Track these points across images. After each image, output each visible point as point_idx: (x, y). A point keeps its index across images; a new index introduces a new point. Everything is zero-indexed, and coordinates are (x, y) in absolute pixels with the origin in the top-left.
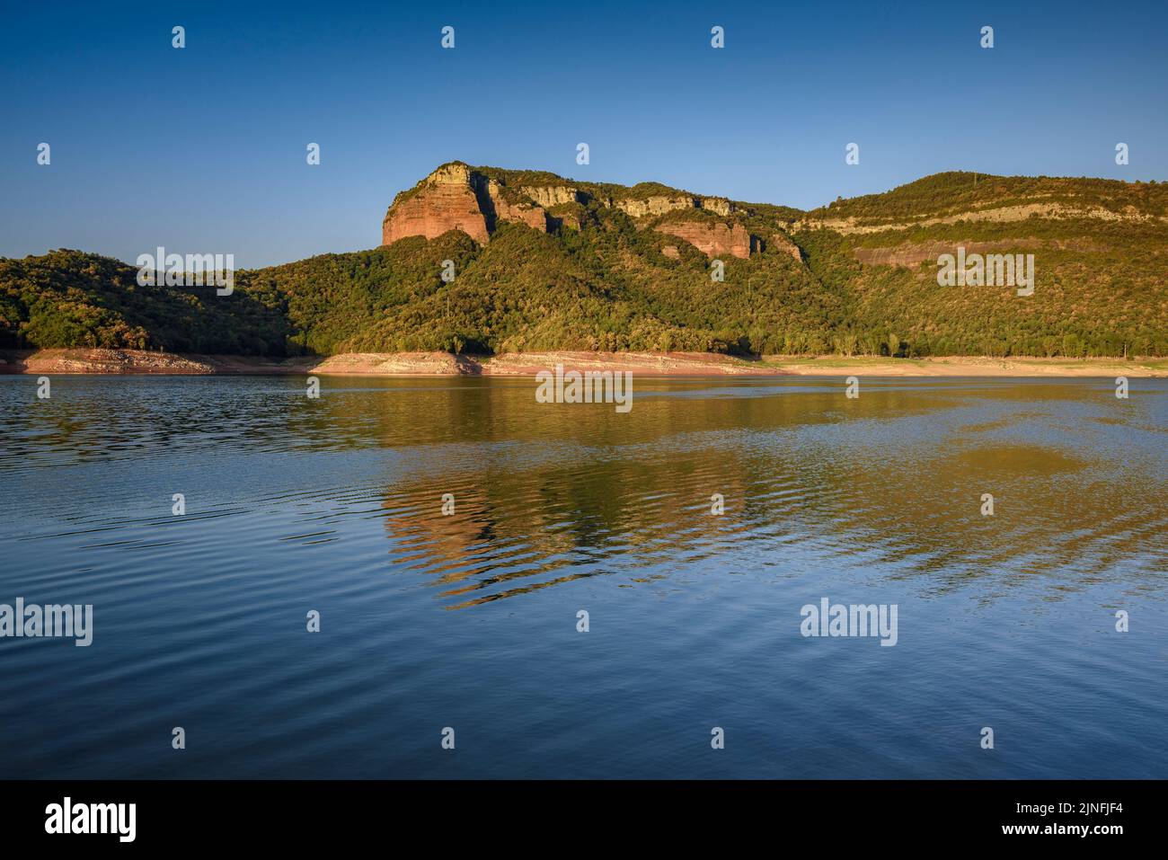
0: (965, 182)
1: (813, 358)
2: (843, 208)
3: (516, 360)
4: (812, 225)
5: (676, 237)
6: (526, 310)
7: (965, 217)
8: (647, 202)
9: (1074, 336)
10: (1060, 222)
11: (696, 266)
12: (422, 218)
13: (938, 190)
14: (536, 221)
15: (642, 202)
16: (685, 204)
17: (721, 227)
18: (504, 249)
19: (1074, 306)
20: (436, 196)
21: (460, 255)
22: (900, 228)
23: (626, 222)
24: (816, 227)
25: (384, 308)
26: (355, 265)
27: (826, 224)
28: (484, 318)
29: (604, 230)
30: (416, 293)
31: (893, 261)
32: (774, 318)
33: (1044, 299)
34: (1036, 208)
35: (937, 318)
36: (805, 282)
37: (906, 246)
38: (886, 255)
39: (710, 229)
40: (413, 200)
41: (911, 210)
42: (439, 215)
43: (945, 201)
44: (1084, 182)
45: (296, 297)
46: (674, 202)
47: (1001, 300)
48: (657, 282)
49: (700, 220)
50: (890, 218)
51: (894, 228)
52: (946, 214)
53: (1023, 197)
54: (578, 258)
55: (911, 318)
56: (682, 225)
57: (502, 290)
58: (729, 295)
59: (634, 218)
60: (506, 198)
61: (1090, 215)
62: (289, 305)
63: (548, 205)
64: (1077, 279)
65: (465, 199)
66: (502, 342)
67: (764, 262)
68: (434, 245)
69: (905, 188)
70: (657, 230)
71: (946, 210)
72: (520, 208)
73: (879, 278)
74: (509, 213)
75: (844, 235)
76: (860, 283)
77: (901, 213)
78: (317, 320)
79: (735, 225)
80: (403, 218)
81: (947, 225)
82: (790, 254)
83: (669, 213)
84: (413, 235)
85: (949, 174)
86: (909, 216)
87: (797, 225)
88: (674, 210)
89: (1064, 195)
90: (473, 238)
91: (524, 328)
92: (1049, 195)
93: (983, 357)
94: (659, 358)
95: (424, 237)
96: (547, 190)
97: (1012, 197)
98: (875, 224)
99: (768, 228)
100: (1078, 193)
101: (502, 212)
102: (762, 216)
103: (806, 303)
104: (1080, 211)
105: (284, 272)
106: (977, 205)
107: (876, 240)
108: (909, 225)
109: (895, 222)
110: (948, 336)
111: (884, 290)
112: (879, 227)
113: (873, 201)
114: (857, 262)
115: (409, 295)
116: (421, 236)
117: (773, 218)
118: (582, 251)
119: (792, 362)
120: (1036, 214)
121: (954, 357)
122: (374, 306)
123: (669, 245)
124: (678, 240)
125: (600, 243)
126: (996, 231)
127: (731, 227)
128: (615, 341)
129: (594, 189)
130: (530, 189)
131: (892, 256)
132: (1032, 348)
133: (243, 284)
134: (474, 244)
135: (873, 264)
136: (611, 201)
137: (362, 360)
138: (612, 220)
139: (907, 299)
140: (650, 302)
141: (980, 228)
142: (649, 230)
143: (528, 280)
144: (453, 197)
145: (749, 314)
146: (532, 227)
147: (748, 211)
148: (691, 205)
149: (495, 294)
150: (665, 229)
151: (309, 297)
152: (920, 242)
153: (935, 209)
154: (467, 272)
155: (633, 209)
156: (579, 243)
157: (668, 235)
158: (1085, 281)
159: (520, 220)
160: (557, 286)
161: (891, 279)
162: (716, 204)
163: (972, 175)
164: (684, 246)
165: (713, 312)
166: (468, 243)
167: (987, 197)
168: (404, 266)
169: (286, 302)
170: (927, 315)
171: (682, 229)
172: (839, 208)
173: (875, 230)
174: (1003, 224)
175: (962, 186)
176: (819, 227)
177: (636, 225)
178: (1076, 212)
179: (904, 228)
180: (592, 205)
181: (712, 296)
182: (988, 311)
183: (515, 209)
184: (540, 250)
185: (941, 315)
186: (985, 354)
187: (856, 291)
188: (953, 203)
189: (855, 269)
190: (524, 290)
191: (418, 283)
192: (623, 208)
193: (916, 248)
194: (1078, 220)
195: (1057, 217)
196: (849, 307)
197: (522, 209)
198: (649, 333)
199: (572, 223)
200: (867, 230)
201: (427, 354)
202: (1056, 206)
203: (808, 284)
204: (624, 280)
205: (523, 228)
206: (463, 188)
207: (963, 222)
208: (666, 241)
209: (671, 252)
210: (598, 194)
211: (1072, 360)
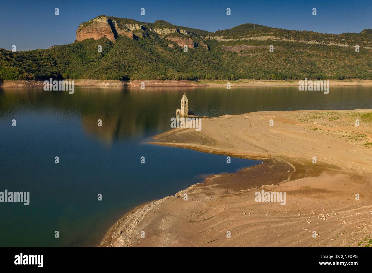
0: (252, 27)
1: (213, 81)
2: (219, 33)
3: (138, 82)
4: (211, 38)
5: (172, 41)
6: (135, 66)
7: (251, 38)
8: (163, 30)
9: (274, 74)
10: (275, 42)
11: (178, 51)
12: (92, 33)
13: (245, 29)
14: (130, 35)
15: (161, 30)
16: (174, 31)
17: (185, 39)
18: (121, 44)
19: (276, 66)
20: (97, 26)
21: (107, 46)
22: (235, 40)
23: (157, 36)
24: (212, 38)
25: (87, 63)
26: (74, 49)
27: (215, 38)
28: (124, 69)
29: (151, 39)
30: (96, 58)
31: (233, 50)
32: (202, 68)
33: (269, 64)
34: (269, 37)
35: (243, 68)
36: (209, 56)
37: (236, 46)
38: (231, 48)
39: (182, 39)
40: (89, 27)
41: (238, 35)
42: (99, 32)
43: (247, 33)
44: (281, 30)
45: (58, 59)
46: (171, 30)
47: (259, 63)
48: (169, 56)
49: (179, 36)
50: (232, 37)
51: (233, 40)
52: (247, 37)
53: (266, 34)
54: (144, 48)
55: (237, 68)
56: (174, 38)
57: (126, 60)
58: (189, 61)
59: (159, 34)
60: (120, 27)
61: (282, 40)
62: (57, 62)
63: (133, 30)
64: (277, 58)
65: (107, 28)
66: (132, 77)
67: (198, 50)
68: (98, 42)
69: (236, 27)
70: (166, 39)
71: (247, 36)
72: (124, 31)
73: (229, 55)
74: (121, 32)
75: (220, 41)
76: (224, 56)
77: (235, 36)
78: (67, 67)
79: (189, 38)
80: (86, 32)
81: (247, 40)
82: (205, 47)
83: (170, 34)
84: (90, 38)
85: (248, 24)
86: (237, 37)
87: (206, 38)
88: (171, 33)
89: (276, 34)
90: (110, 40)
91: (136, 72)
92: (272, 34)
93: (253, 80)
94: (176, 82)
95: (94, 39)
96: (132, 25)
97: (263, 34)
98: (228, 38)
99: (198, 39)
100: (279, 33)
101: (119, 32)
102: (197, 35)
103: (210, 62)
104: (280, 39)
105: (51, 51)
106: (255, 35)
107: (229, 43)
108: (237, 39)
109: (234, 38)
110: (246, 74)
111: (230, 59)
112: (229, 40)
113: (227, 31)
114: (223, 50)
115: (94, 59)
116: (92, 39)
117: (200, 35)
118: (145, 46)
119: (208, 82)
120: (269, 39)
121: (246, 80)
122: (84, 62)
123: (170, 44)
124: (173, 42)
125: (150, 43)
126: (259, 43)
127: (188, 39)
128: (164, 77)
129: (146, 25)
130: (127, 24)
131: (233, 49)
132: (265, 78)
133: (40, 55)
134: (111, 43)
135: (227, 50)
136: (152, 29)
137: (92, 82)
138: (153, 35)
139: (236, 62)
140: (167, 63)
141: (255, 42)
142: (164, 38)
143: (133, 57)
144: (103, 27)
145: (195, 67)
146: (129, 37)
147: (193, 33)
148: (176, 31)
149: (125, 61)
150: (169, 38)
151: (62, 59)
152: (240, 45)
153: (244, 35)
154: (111, 51)
155: (159, 31)
156: (144, 43)
157: (170, 41)
158: (279, 59)
159: (124, 35)
160: (142, 59)
161: (232, 55)
162: (183, 31)
163: (254, 24)
164: (175, 44)
165: (185, 66)
166: (109, 42)
167: (258, 33)
168: (90, 49)
169: (56, 62)
170: (241, 67)
171: (174, 39)
172: (218, 33)
173: (228, 40)
174: (261, 41)
175: (251, 29)
176: (213, 38)
177: (160, 37)
178: (279, 39)
179: (236, 40)
180: (146, 30)
181: (185, 61)
182: (256, 67)
183: (123, 31)
184: (133, 45)
185: (245, 67)
186: (254, 79)
187: (223, 59)
188: (249, 34)
189: (223, 52)
190: (133, 60)
191: (96, 55)
192: (156, 31)
193: (239, 46)
194: (279, 41)
195: (274, 40)
196: (221, 64)
197: (125, 31)
198: (172, 75)
199: (141, 37)
200: (226, 40)
201: (113, 81)
202: (274, 37)
203: (210, 56)
204: (159, 55)
205: (126, 38)
206: (106, 24)
207: (251, 40)
208: (169, 43)
209: (171, 46)
210: (148, 27)
211: (274, 81)
